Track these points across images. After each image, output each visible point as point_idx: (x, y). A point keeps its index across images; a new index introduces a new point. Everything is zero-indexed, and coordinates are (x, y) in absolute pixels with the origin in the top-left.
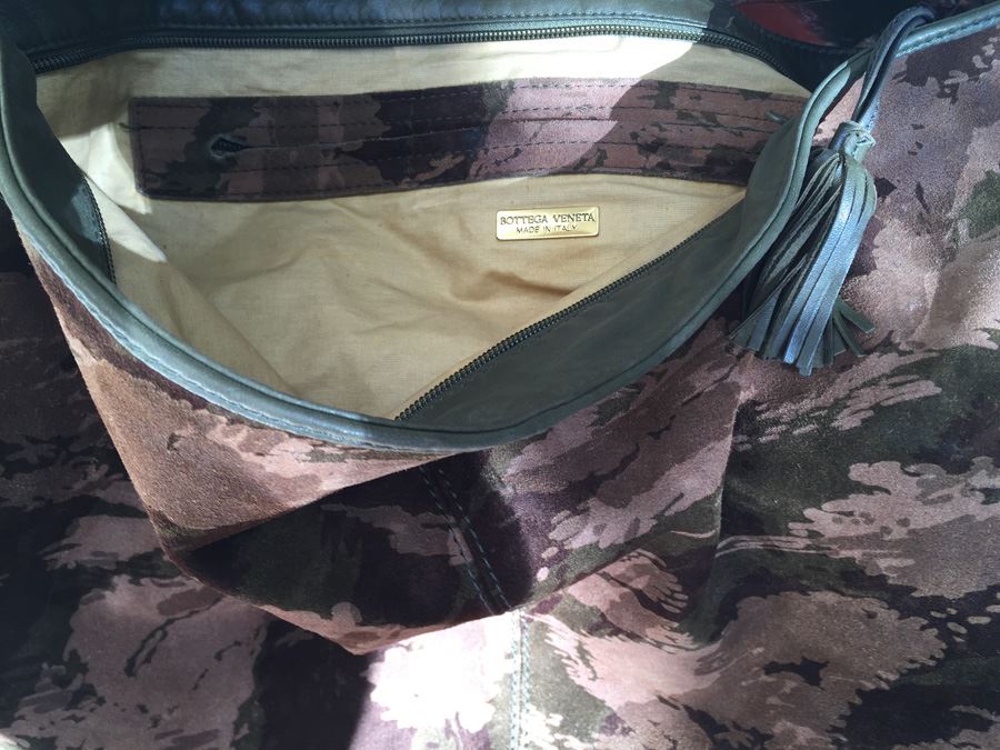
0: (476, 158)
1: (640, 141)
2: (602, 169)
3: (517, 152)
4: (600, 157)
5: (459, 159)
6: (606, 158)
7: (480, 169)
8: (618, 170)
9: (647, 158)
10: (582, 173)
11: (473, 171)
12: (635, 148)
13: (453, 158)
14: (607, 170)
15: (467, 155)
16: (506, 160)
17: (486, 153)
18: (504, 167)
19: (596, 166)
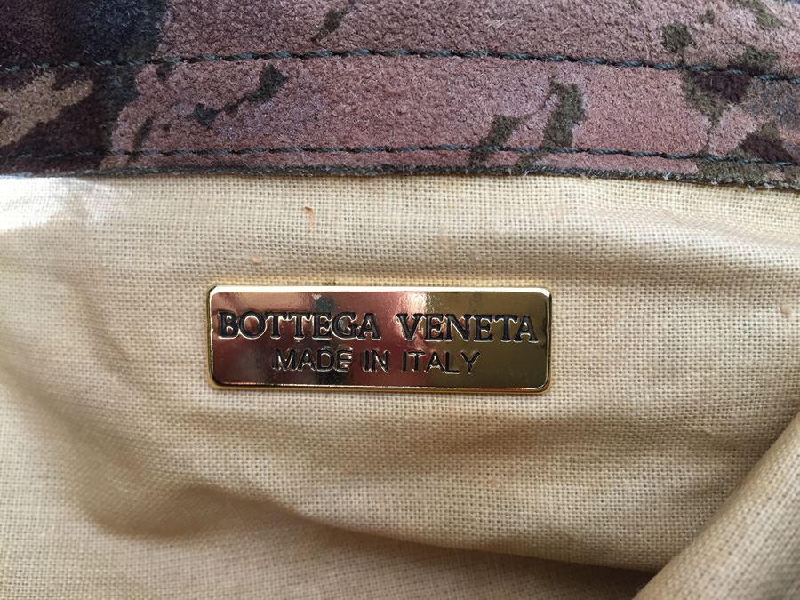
0: (128, 94)
1: (691, 55)
2: (565, 160)
3: (271, 82)
4: (558, 115)
5: (77, 92)
6: (579, 116)
7: (145, 131)
8: (619, 164)
9: (714, 119)
10: (501, 172)
11: (121, 138)
12: (674, 84)
13: (57, 86)
14: (585, 161)
15: (101, 80)
16: (231, 109)
17: (162, 75)
18: (224, 135)
19: (545, 149)
